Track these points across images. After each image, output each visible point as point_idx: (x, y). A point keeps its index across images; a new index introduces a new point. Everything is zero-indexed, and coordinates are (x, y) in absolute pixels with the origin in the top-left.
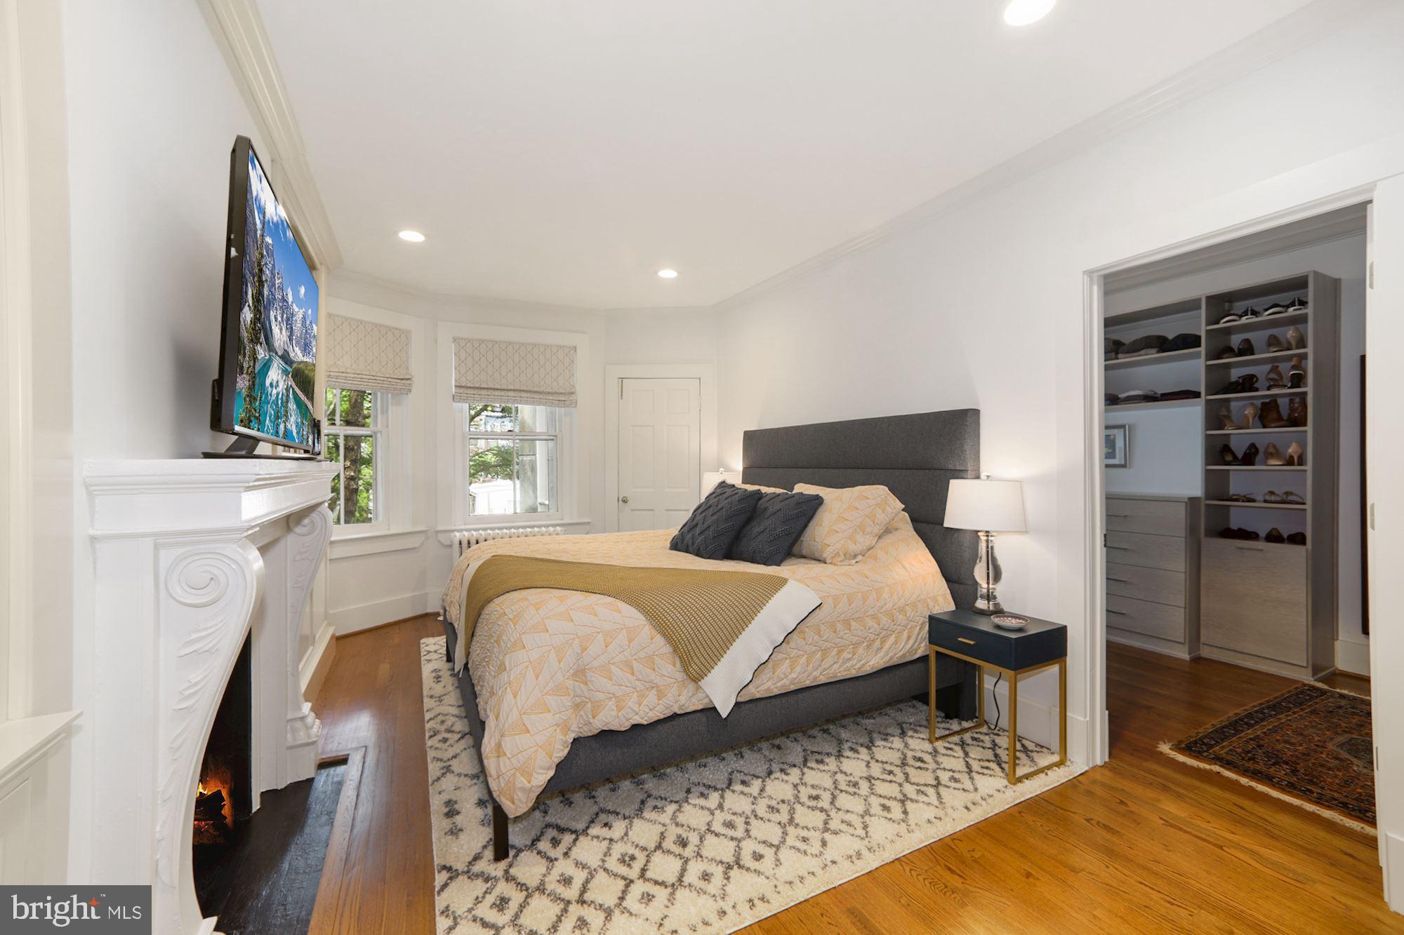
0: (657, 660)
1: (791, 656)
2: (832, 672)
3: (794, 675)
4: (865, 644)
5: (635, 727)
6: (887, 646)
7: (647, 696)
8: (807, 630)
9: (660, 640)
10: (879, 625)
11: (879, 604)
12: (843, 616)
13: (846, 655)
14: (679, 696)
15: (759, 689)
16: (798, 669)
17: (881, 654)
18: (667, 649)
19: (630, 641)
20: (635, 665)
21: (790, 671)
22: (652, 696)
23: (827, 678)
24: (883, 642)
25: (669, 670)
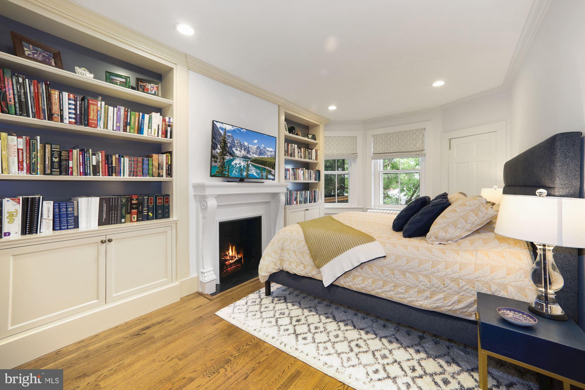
0: (305, 254)
1: (363, 276)
2: (389, 295)
3: (363, 285)
4: (416, 289)
5: (295, 274)
6: (435, 298)
7: (300, 266)
8: (374, 267)
9: (306, 247)
10: (430, 283)
11: (432, 270)
12: (400, 267)
13: (400, 290)
14: (312, 271)
15: (346, 284)
16: (366, 283)
17: (430, 301)
18: (308, 252)
19: (298, 244)
20: (297, 253)
21: (361, 283)
22: (302, 267)
23: (387, 297)
24: (433, 294)
25: (308, 259)
